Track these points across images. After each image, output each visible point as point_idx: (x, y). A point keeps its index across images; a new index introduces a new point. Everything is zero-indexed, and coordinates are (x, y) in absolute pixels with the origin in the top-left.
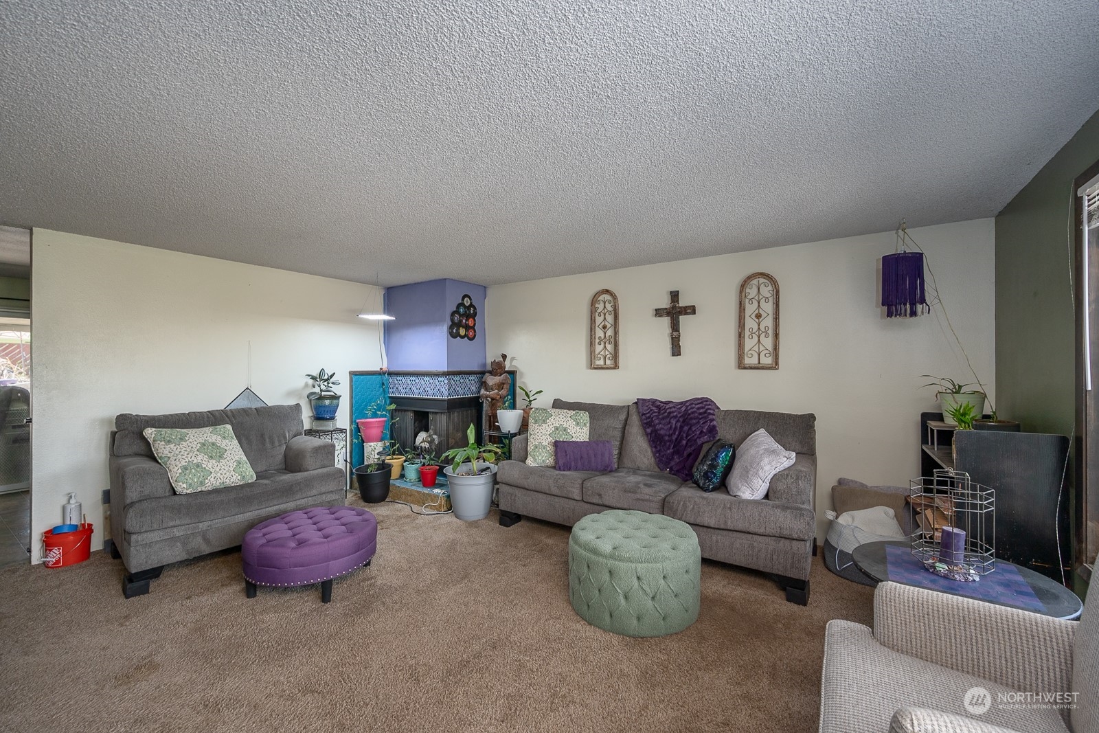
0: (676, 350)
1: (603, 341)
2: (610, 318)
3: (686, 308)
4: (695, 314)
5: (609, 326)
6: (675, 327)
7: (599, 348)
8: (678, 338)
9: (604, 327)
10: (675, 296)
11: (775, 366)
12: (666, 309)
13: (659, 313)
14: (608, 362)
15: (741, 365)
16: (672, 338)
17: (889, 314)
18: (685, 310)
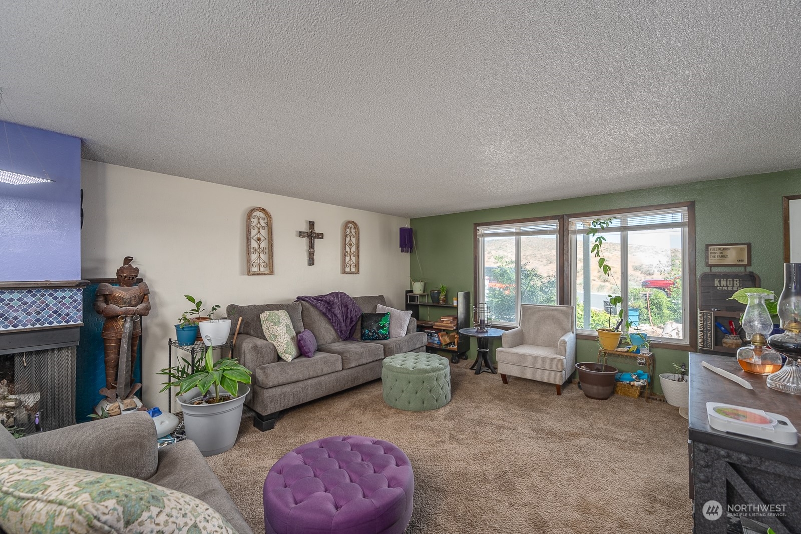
0: (311, 262)
1: (259, 251)
2: (264, 233)
3: (319, 234)
4: (323, 238)
5: (262, 238)
6: (312, 246)
7: (254, 257)
8: (313, 254)
9: (259, 239)
10: (312, 224)
11: (357, 272)
12: (307, 233)
13: (301, 234)
14: (262, 269)
15: (344, 272)
16: (310, 253)
17: (402, 251)
18: (318, 236)
